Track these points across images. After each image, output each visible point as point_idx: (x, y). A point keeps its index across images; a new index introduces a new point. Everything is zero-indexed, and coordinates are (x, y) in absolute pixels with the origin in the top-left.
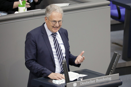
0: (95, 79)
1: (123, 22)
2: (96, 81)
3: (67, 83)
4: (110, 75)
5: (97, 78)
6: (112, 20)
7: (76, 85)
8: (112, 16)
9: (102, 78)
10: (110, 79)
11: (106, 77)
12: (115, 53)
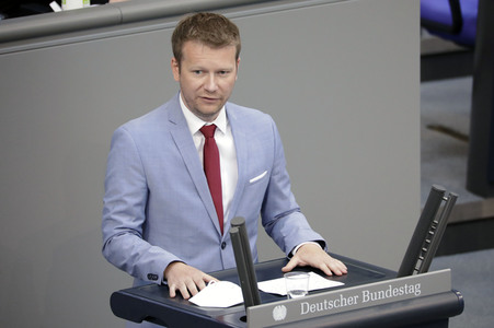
0: (359, 293)
1: (469, 45)
2: (360, 299)
3: (250, 308)
4: (415, 276)
5: (365, 289)
6: (427, 35)
7: (285, 314)
8: (429, 23)
9: (385, 288)
10: (416, 290)
11: (402, 284)
12: (433, 190)
